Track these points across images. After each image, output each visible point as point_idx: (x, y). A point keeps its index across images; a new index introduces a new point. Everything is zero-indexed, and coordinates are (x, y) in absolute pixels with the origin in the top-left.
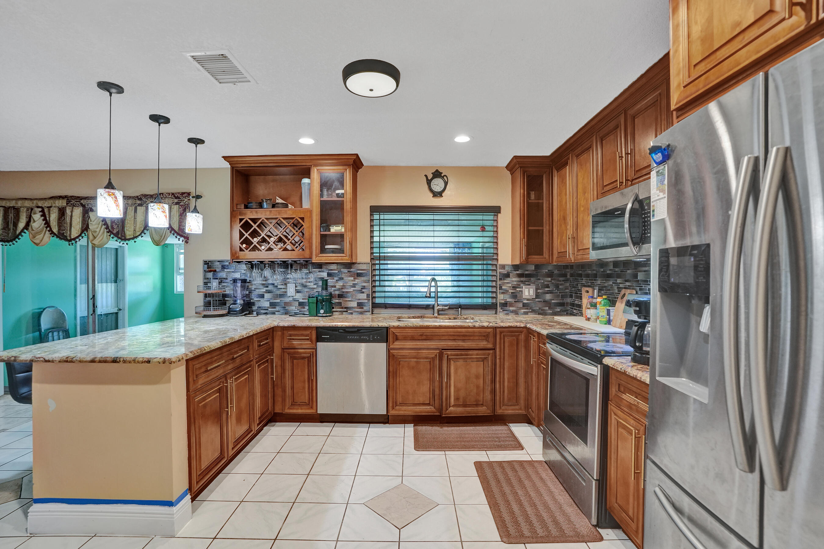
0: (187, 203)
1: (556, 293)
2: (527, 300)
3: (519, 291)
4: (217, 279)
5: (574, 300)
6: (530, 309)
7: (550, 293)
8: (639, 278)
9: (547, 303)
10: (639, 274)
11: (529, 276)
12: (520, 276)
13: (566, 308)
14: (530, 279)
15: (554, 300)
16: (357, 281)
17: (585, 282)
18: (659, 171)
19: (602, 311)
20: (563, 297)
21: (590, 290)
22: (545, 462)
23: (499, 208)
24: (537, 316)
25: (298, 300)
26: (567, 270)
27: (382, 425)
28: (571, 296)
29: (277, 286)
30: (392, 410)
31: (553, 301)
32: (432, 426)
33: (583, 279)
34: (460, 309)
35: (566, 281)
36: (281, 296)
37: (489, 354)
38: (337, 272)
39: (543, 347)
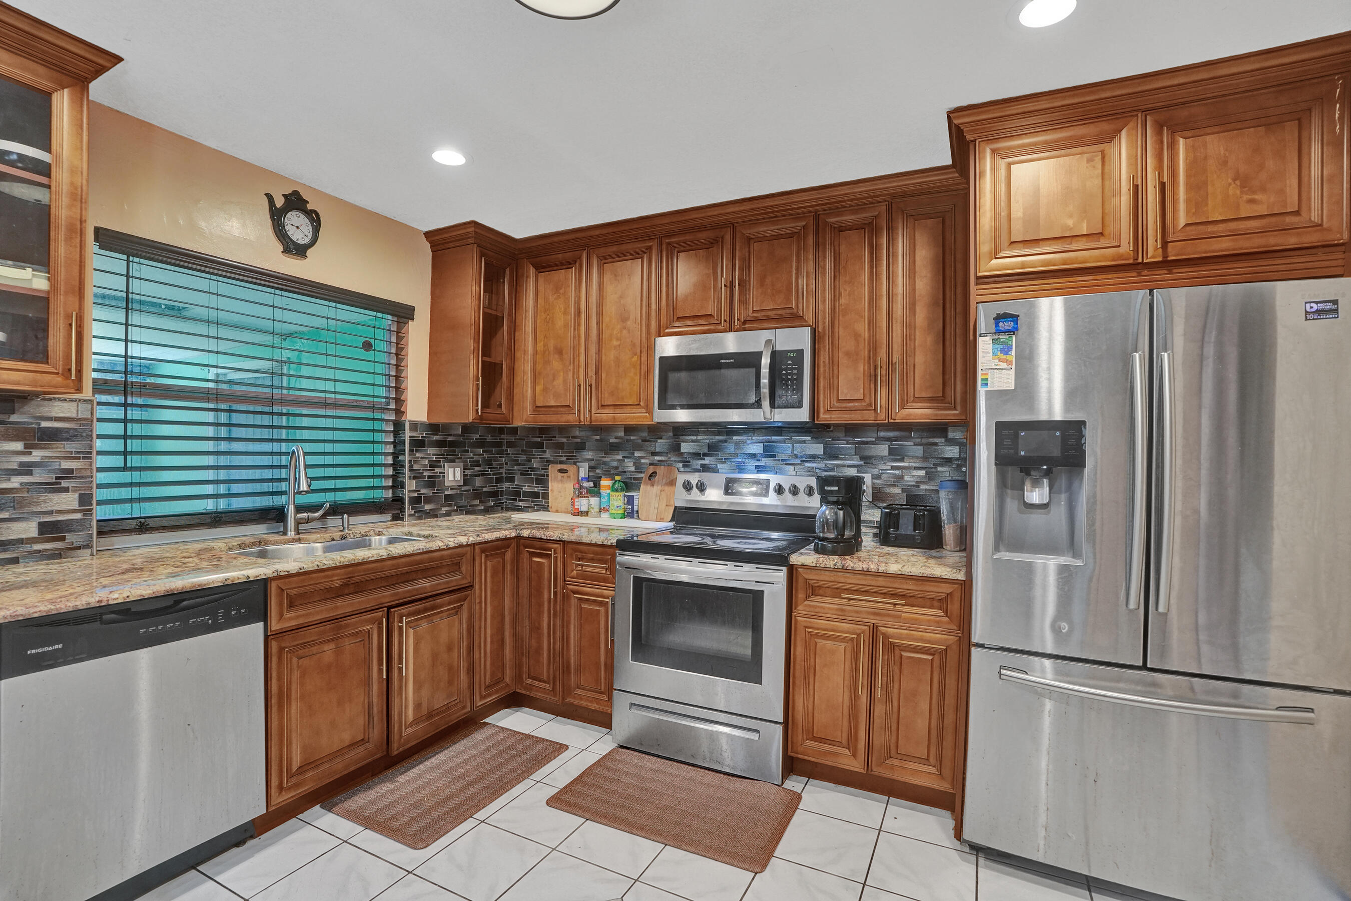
1: (490, 474)
2: (451, 489)
3: (440, 473)
5: (516, 485)
6: (455, 506)
7: (482, 475)
8: (682, 451)
9: (478, 494)
10: (682, 444)
11: (452, 444)
12: (440, 444)
13: (500, 500)
14: (455, 451)
15: (486, 487)
17: (551, 455)
18: (998, 338)
19: (613, 498)
20: (499, 480)
21: (571, 469)
23: (412, 309)
24: (464, 516)
26: (503, 436)
27: (235, 850)
28: (512, 480)
30: (280, 793)
31: (485, 489)
33: (545, 452)
34: (346, 516)
35: (501, 453)
37: (464, 598)
39: (583, 566)
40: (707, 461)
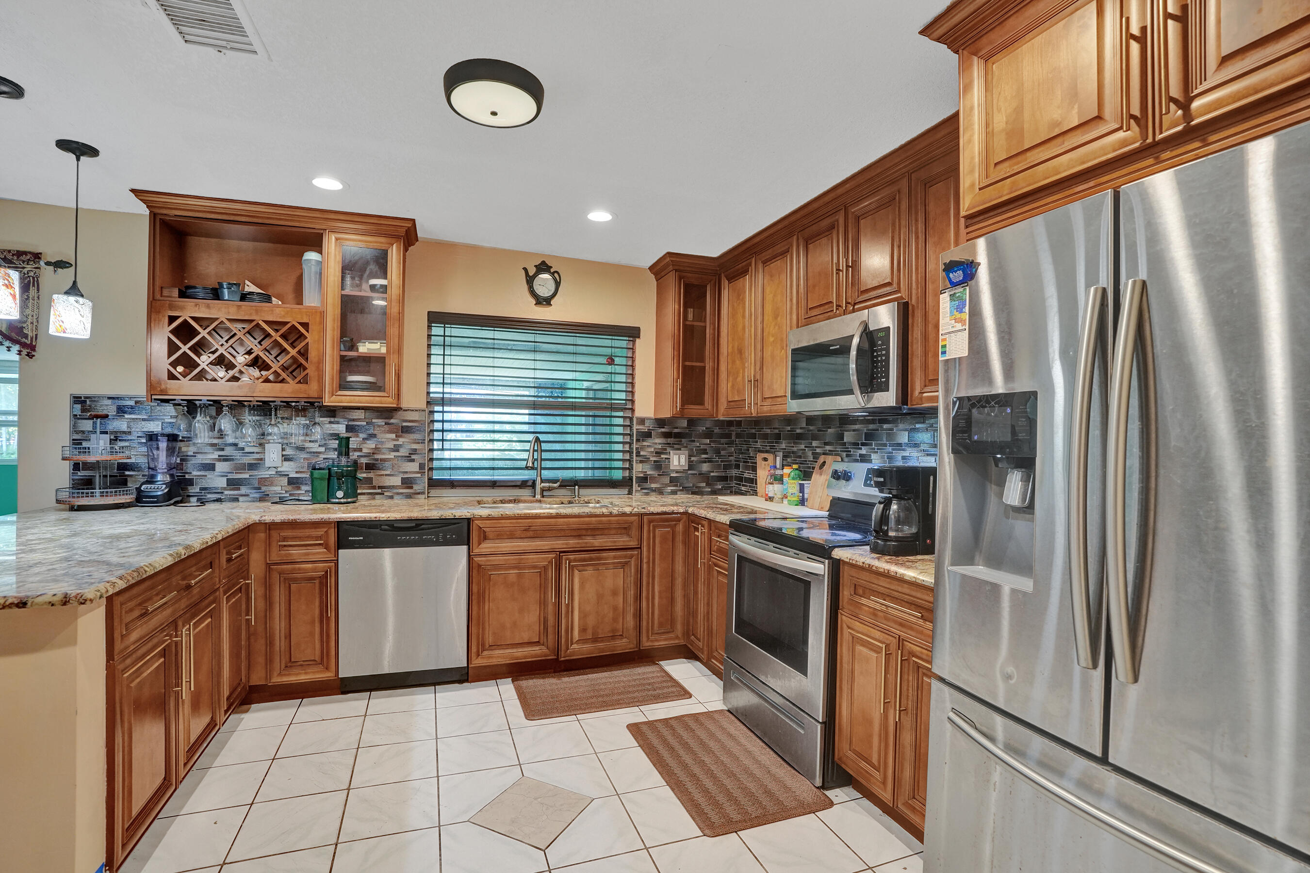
0: (32, 274)
1: (717, 461)
2: (677, 472)
3: (665, 458)
4: (106, 433)
5: (741, 472)
6: (680, 486)
7: (709, 462)
8: (845, 440)
9: (706, 477)
10: (846, 433)
11: (678, 436)
12: (666, 435)
13: (730, 484)
14: (681, 441)
15: (713, 472)
16: (401, 441)
17: (761, 445)
18: (955, 293)
19: (792, 486)
20: (727, 467)
21: (770, 457)
22: (729, 711)
23: (638, 330)
24: (690, 496)
25: (288, 475)
26: (732, 428)
27: (457, 685)
28: (737, 467)
29: (243, 449)
30: (477, 658)
31: (712, 474)
32: (543, 678)
33: (757, 442)
34: (577, 487)
35: (730, 443)
36: (252, 467)
37: (631, 557)
38: (365, 423)
39: (720, 542)
40: (864, 451)
